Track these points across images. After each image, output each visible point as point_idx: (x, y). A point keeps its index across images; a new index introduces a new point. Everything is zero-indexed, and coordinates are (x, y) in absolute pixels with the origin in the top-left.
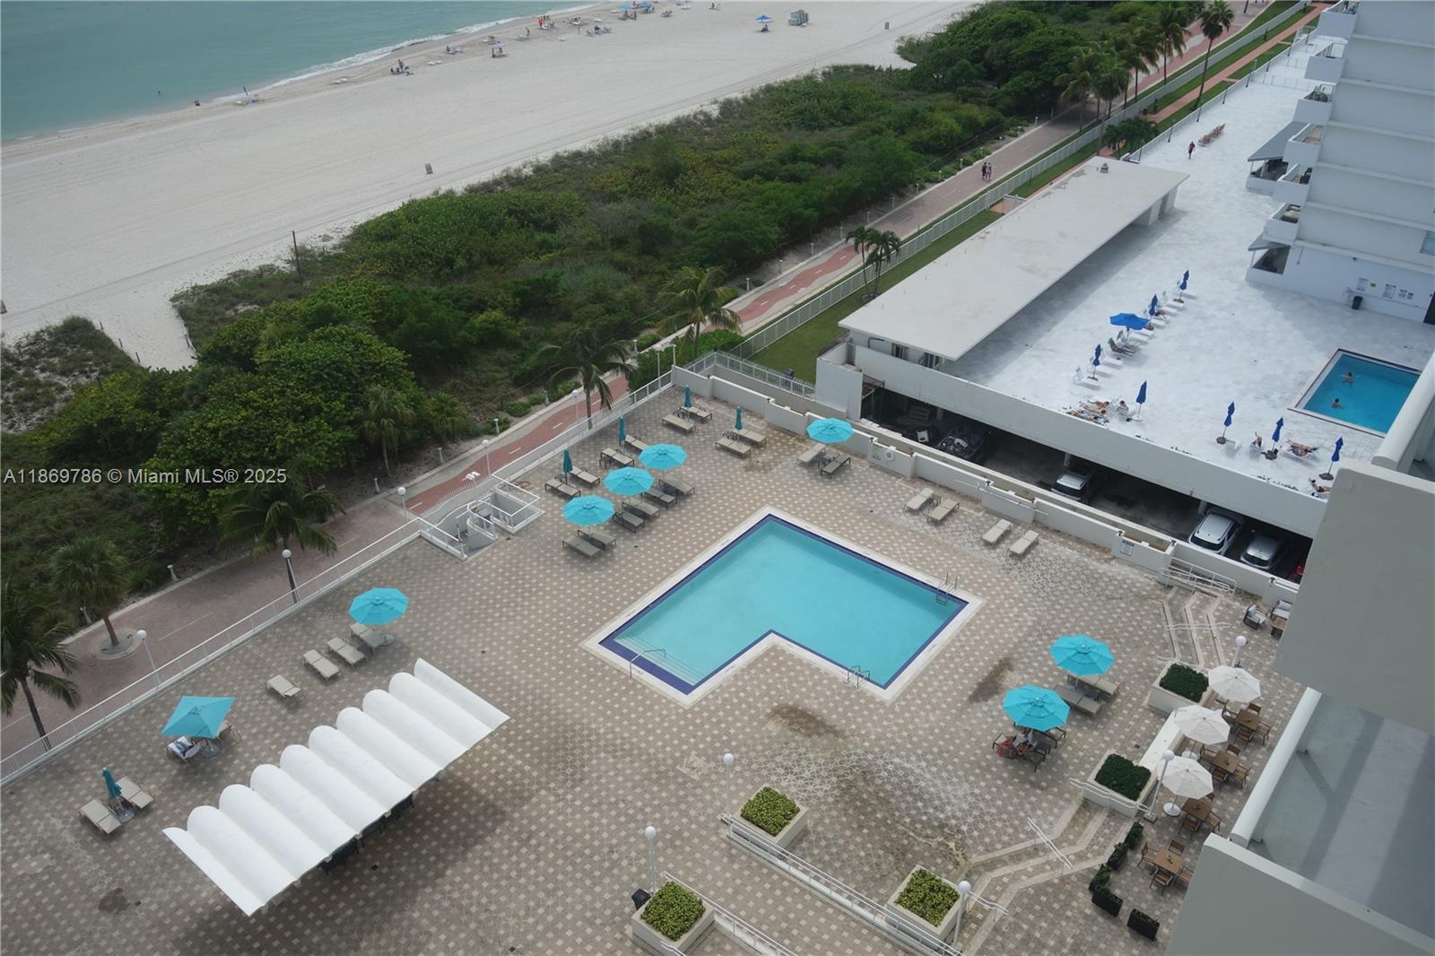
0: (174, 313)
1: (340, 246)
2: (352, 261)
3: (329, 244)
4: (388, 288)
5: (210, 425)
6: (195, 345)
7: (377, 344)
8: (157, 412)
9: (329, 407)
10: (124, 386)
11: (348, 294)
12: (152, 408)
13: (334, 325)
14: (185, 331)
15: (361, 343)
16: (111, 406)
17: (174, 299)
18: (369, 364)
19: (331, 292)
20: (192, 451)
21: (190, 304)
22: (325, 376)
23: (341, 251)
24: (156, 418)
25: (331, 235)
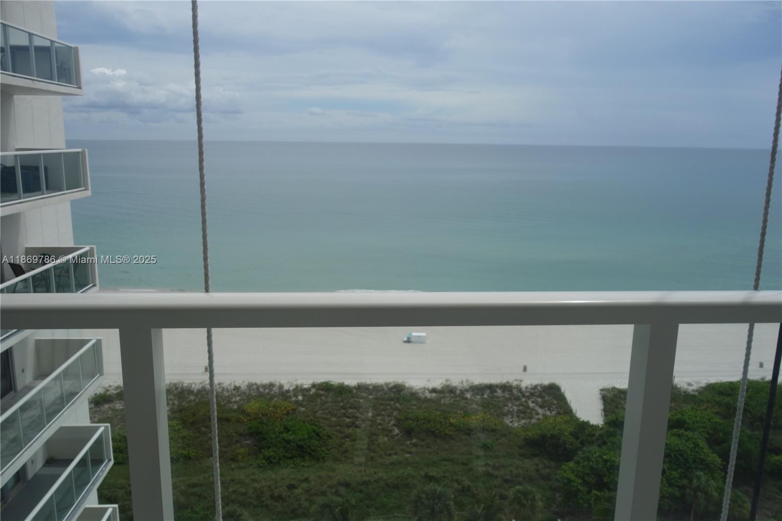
0: (599, 396)
1: (697, 391)
2: (702, 401)
3: (691, 388)
4: (721, 421)
5: (605, 457)
6: (606, 415)
7: (706, 450)
8: (579, 441)
9: (670, 473)
10: (566, 422)
11: (696, 417)
12: (577, 438)
13: (686, 430)
14: (602, 407)
15: (698, 445)
16: (559, 430)
17: (602, 390)
18: (699, 459)
19: (687, 413)
20: (591, 466)
21: (609, 395)
22: (673, 456)
23: (696, 393)
24: (577, 443)
25: (693, 384)
